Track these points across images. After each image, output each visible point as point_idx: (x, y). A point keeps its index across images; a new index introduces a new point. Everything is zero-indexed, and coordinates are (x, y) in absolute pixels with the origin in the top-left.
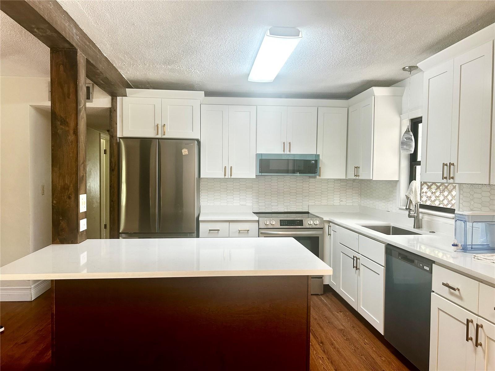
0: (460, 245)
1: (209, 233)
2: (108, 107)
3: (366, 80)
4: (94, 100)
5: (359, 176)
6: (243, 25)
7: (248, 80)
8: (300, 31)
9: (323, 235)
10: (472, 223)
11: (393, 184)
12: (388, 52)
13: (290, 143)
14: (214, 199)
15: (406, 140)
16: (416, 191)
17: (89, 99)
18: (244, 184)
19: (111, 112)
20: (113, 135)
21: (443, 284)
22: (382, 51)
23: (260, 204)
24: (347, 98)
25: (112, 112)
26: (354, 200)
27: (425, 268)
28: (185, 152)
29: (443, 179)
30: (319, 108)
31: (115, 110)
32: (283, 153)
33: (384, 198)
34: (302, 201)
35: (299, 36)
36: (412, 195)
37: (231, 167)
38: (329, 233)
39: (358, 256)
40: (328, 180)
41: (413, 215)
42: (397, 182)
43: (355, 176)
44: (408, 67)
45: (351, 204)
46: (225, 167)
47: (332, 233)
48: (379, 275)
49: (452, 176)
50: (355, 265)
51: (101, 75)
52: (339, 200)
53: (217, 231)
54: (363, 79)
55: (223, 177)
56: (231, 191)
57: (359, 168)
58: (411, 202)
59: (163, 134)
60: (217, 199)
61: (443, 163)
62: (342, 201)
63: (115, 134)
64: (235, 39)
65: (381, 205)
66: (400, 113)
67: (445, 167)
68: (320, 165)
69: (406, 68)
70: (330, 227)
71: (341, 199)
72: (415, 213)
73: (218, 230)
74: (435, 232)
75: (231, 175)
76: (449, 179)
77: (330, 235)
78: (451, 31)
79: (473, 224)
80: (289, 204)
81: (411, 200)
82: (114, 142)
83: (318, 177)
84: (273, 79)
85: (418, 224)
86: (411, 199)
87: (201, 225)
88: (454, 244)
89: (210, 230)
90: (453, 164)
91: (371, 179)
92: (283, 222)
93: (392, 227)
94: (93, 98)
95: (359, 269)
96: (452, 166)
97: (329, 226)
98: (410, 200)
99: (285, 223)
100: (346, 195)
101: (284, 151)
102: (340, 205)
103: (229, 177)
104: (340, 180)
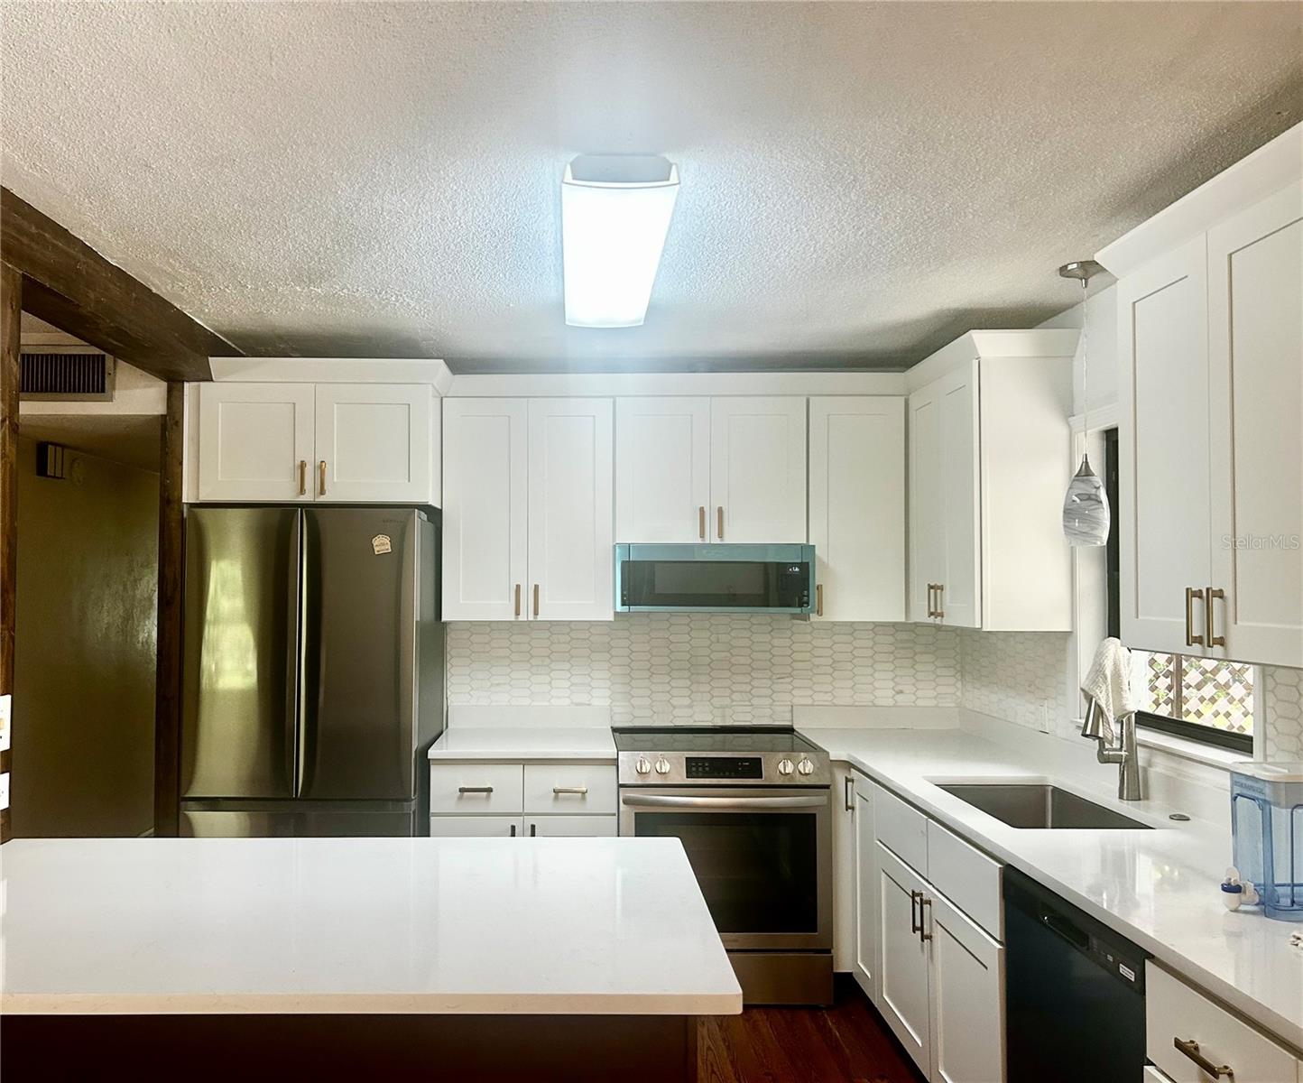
0: (1250, 886)
1: (460, 798)
2: (156, 413)
3: (949, 310)
4: (117, 394)
5: (942, 615)
6: (484, 152)
7: (567, 323)
8: (671, 165)
9: (829, 808)
10: (1290, 810)
11: (1058, 643)
12: (991, 221)
13: (720, 511)
14: (492, 685)
15: (1078, 501)
16: (1119, 676)
17: (103, 391)
18: (583, 637)
19: (164, 428)
20: (171, 498)
21: (1178, 1044)
22: (971, 217)
23: (635, 701)
24: (901, 366)
25: (169, 425)
26: (940, 689)
27: (1124, 970)
28: (383, 544)
29: (1188, 644)
30: (812, 399)
31: (178, 424)
32: (699, 541)
33: (1030, 686)
34: (771, 692)
35: (668, 180)
36: (1104, 688)
37: (536, 587)
38: (849, 804)
39: (929, 891)
40: (852, 627)
41: (1113, 755)
42: (1066, 636)
43: (931, 614)
44: (1075, 266)
45: (932, 703)
46: (518, 586)
47: (858, 802)
48: (986, 968)
49: (1216, 635)
50: (918, 924)
51: (99, 321)
52: (893, 688)
53: (485, 793)
54: (938, 307)
55: (512, 618)
56: (543, 661)
57: (941, 588)
58: (1100, 712)
59: (319, 491)
60: (498, 684)
61: (1187, 589)
62: (901, 692)
63: (176, 494)
64: (480, 198)
65: (1020, 711)
66: (1067, 409)
67: (1195, 601)
68: (818, 578)
69: (1070, 267)
70: (850, 784)
71: (897, 684)
72: (1122, 747)
73: (489, 790)
74: (1188, 819)
75: (536, 613)
76: (1209, 646)
77: (853, 808)
78: (1191, 142)
79: (1292, 812)
80: (727, 701)
81: (1099, 706)
82: (174, 516)
83: (814, 618)
84: (643, 315)
85: (1133, 786)
86: (1099, 701)
87: (436, 774)
88: (1229, 884)
89: (462, 790)
90: (1220, 594)
91: (978, 626)
92: (697, 767)
93: (1053, 791)
94: (114, 389)
95: (930, 937)
96: (1216, 601)
97: (846, 778)
98: (1097, 705)
99: (703, 767)
100: (913, 671)
101: (702, 535)
102: (894, 706)
103: (531, 618)
104: (894, 625)
